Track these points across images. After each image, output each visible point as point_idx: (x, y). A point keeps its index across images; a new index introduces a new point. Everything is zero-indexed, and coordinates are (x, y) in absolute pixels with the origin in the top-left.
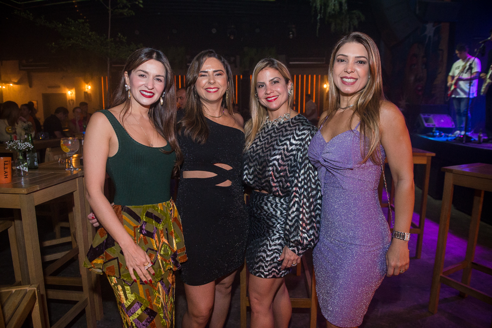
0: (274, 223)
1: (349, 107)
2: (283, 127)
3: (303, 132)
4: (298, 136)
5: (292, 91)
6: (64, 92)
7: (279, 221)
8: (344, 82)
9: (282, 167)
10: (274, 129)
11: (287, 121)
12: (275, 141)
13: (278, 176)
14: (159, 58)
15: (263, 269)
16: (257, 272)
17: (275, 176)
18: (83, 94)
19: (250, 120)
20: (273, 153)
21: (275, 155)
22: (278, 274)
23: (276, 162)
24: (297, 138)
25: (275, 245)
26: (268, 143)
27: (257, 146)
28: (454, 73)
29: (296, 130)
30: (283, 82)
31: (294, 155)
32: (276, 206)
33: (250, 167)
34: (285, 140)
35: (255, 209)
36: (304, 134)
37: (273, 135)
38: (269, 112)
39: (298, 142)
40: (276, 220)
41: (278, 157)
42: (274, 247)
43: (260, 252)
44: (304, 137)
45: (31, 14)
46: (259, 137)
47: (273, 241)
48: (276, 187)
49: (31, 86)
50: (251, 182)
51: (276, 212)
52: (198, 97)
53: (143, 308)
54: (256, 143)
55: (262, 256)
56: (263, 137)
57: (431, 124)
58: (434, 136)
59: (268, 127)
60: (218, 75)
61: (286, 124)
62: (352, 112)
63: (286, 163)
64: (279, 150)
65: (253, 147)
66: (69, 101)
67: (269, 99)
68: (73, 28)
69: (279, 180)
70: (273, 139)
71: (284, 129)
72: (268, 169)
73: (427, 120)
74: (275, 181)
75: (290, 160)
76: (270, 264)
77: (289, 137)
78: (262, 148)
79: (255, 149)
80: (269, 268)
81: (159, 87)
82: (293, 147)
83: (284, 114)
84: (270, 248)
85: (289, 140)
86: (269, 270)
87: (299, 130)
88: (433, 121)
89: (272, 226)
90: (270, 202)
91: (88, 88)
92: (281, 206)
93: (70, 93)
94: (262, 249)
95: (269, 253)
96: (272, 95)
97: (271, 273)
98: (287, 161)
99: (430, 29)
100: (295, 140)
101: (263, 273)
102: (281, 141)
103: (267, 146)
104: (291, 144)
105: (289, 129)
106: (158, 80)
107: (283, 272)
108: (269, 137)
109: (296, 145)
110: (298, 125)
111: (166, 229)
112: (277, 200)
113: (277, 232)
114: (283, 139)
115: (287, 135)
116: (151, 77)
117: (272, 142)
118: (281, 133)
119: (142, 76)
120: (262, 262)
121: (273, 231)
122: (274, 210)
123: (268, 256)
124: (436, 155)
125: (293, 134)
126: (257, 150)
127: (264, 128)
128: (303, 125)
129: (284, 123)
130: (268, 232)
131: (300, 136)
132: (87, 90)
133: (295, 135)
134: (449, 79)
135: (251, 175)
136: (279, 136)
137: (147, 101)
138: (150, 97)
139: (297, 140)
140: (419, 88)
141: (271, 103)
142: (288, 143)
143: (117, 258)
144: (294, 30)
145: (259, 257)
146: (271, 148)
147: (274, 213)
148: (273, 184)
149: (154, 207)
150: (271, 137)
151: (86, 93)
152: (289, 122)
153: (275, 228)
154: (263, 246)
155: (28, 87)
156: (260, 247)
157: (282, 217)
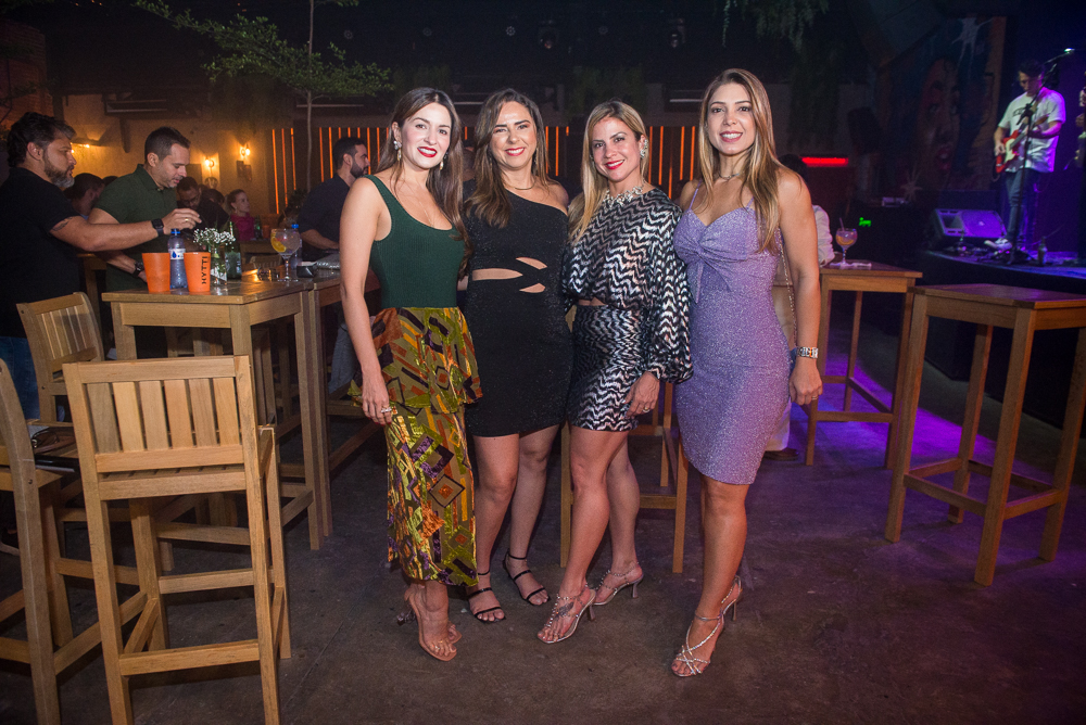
0: (610, 350)
1: (733, 176)
2: (632, 206)
3: (661, 213)
4: (653, 218)
5: (647, 151)
6: (197, 163)
7: (618, 346)
8: (725, 140)
9: (628, 263)
10: (617, 209)
11: (636, 197)
12: (618, 227)
13: (620, 276)
14: (442, 101)
15: (592, 415)
16: (583, 422)
17: (617, 278)
18: (235, 165)
19: (580, 196)
20: (615, 243)
21: (618, 245)
22: (614, 425)
23: (618, 256)
24: (652, 222)
25: (611, 381)
26: (609, 230)
27: (592, 234)
28: (1009, 124)
29: (650, 210)
30: (631, 137)
31: (646, 247)
32: (613, 324)
33: (582, 268)
34: (634, 225)
35: (580, 333)
36: (663, 216)
37: (616, 218)
38: (611, 184)
39: (654, 228)
40: (614, 345)
41: (623, 249)
42: (608, 385)
43: (588, 392)
44: (663, 220)
45: (167, 7)
46: (595, 221)
47: (607, 375)
48: (617, 293)
49: (127, 149)
50: (579, 291)
51: (614, 334)
52: (495, 161)
53: (435, 446)
54: (590, 230)
55: (591, 397)
56: (601, 222)
57: (957, 230)
58: (957, 254)
59: (608, 206)
60: (521, 127)
61: (634, 203)
62: (740, 182)
63: (635, 258)
64: (625, 238)
65: (585, 236)
66: (207, 180)
67: (611, 165)
68: (244, 34)
69: (622, 283)
70: (616, 224)
71: (632, 210)
72: (605, 266)
73: (949, 222)
74: (617, 284)
75: (641, 253)
76: (603, 409)
77: (640, 220)
78: (600, 237)
79: (590, 239)
80: (601, 414)
81: (443, 142)
82: (647, 235)
83: (633, 186)
84: (602, 386)
85: (641, 224)
86: (601, 418)
87: (656, 210)
88: (962, 223)
89: (608, 354)
90: (604, 319)
91: (245, 153)
92: (620, 324)
93: (209, 165)
94: (591, 387)
95: (601, 393)
96: (615, 159)
97: (604, 423)
98: (636, 254)
99: (970, 29)
100: (649, 224)
101: (591, 423)
102: (628, 227)
103: (606, 234)
104: (643, 231)
105: (640, 209)
106: (441, 131)
107: (622, 423)
108: (609, 220)
109: (651, 232)
110: (654, 204)
111: (455, 346)
112: (614, 314)
113: (615, 362)
114: (630, 224)
115: (637, 218)
116: (434, 128)
117: (614, 228)
118: (628, 216)
119: (420, 126)
120: (591, 406)
121: (608, 361)
122: (610, 331)
123: (599, 397)
124: (924, 275)
125: (646, 216)
126: (593, 241)
127: (602, 208)
128: (661, 203)
129: (632, 201)
130: (601, 363)
131: (657, 218)
132: (242, 158)
133: (649, 218)
134: (998, 135)
135: (581, 279)
136: (625, 219)
137: (428, 163)
138: (432, 156)
139: (652, 225)
140: (944, 156)
141: (613, 171)
142: (638, 229)
143: (397, 378)
144: (680, 28)
145: (586, 399)
146: (613, 236)
147: (610, 335)
148: (613, 290)
149: (438, 312)
150: (613, 222)
151: (240, 164)
152: (640, 199)
153: (611, 356)
154: (593, 383)
155: (123, 151)
156: (588, 385)
157: (622, 340)
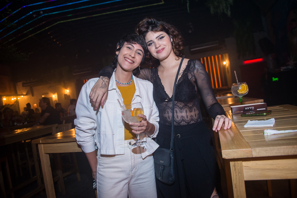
6: (51, 96)
18: (63, 96)
49: (33, 95)
66: (54, 101)
91: (67, 91)
93: (54, 97)
132: (66, 93)
151: (66, 95)
155: (32, 96)
